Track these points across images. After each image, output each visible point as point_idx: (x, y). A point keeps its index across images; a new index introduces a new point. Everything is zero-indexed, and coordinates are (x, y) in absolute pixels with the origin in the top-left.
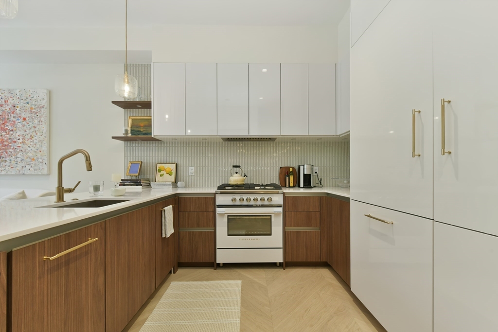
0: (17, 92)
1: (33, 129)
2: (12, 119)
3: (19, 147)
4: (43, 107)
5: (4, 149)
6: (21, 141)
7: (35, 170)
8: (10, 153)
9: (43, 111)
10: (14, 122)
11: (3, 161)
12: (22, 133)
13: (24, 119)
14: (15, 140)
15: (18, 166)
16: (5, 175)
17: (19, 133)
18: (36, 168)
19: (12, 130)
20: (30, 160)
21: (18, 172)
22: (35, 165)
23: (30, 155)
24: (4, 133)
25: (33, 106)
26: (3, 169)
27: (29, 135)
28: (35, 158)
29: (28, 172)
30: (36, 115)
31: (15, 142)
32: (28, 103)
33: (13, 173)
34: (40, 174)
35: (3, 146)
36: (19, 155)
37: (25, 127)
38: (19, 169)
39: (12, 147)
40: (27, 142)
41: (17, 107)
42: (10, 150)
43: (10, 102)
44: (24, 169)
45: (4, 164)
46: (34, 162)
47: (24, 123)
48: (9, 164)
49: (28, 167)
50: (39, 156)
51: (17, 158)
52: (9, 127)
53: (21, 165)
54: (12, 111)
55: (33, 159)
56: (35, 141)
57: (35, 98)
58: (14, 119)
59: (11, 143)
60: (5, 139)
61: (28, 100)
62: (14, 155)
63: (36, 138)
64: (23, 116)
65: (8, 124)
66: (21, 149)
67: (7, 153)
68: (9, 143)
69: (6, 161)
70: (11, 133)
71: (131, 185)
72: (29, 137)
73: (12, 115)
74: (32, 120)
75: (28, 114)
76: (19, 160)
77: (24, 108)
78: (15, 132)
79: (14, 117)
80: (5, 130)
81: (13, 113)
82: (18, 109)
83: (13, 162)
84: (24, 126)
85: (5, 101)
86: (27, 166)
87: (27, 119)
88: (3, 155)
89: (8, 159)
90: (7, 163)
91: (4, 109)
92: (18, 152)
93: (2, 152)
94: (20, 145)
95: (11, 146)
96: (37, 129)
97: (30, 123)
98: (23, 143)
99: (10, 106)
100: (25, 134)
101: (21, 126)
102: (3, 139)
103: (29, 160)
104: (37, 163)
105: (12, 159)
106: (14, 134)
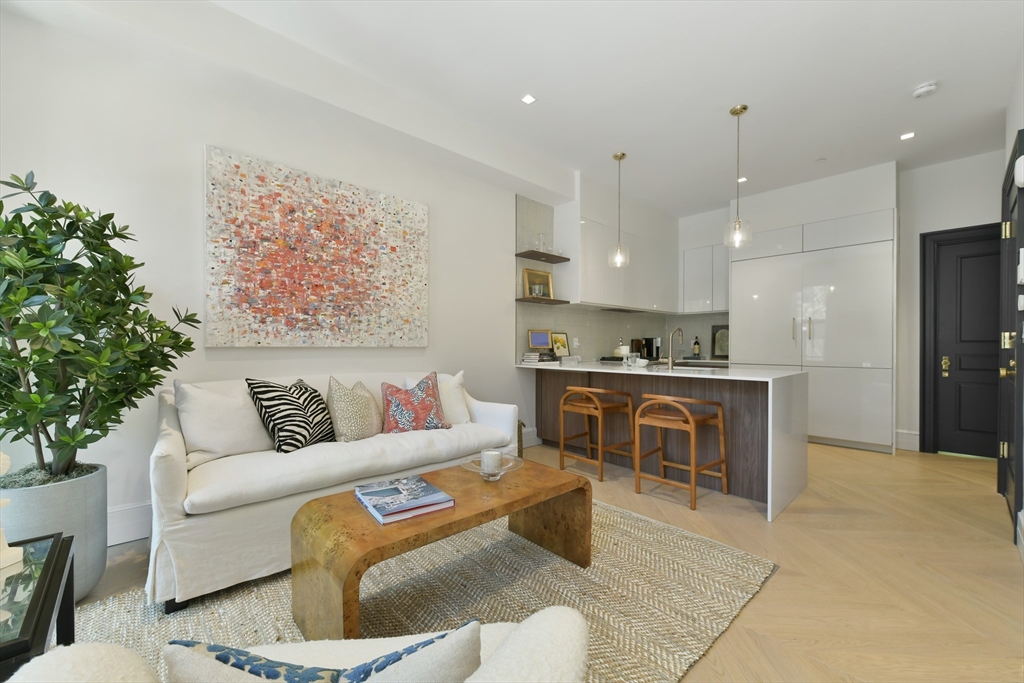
0: (381, 197)
1: (406, 269)
2: (373, 246)
3: (384, 297)
4: (423, 234)
5: (357, 300)
6: (387, 287)
7: (410, 339)
8: (368, 308)
9: (422, 241)
10: (376, 251)
11: (354, 322)
12: (390, 273)
13: (393, 249)
14: (378, 284)
15: (383, 331)
16: (358, 348)
17: (383, 273)
18: (412, 335)
19: (372, 266)
20: (402, 322)
21: (382, 342)
22: (410, 330)
23: (403, 313)
24: (356, 270)
25: (408, 230)
26: (355, 336)
27: (401, 279)
28: (410, 319)
29: (400, 343)
30: (411, 246)
31: (377, 288)
32: (399, 222)
33: (373, 345)
34: (418, 345)
35: (354, 294)
36: (383, 313)
37: (394, 264)
38: (383, 337)
39: (372, 298)
40: (397, 290)
41: (382, 225)
42: (368, 302)
43: (369, 212)
44: (392, 337)
45: (357, 327)
46: (407, 326)
47: (393, 256)
48: (366, 328)
49: (399, 334)
50: (416, 315)
51: (380, 317)
52: (367, 260)
53: (387, 329)
54: (372, 230)
55: (407, 321)
56: (410, 289)
57: (410, 215)
58: (376, 247)
59: (369, 290)
60: (360, 280)
61: (399, 217)
62: (375, 312)
63: (411, 284)
64: (391, 243)
65: (364, 254)
66: (388, 301)
67: (362, 306)
68: (367, 289)
69: (360, 322)
70: (371, 270)
71: (549, 361)
72: (401, 282)
73: (373, 238)
74: (405, 253)
75: (399, 242)
76: (384, 321)
77: (393, 230)
78: (377, 270)
79: (376, 243)
80: (359, 264)
81: (374, 235)
82: (383, 229)
83: (372, 324)
84: (392, 260)
85: (360, 210)
86: (397, 333)
87: (398, 249)
88: (355, 311)
89: (364, 318)
90: (363, 326)
91: (358, 224)
92: (383, 307)
93: (354, 305)
94: (385, 294)
95: (370, 295)
96: (413, 269)
97: (403, 258)
98: (391, 291)
99: (369, 220)
100: (394, 275)
101: (387, 260)
102: (355, 281)
103: (400, 322)
104: (413, 328)
105: (371, 318)
106: (375, 274)
